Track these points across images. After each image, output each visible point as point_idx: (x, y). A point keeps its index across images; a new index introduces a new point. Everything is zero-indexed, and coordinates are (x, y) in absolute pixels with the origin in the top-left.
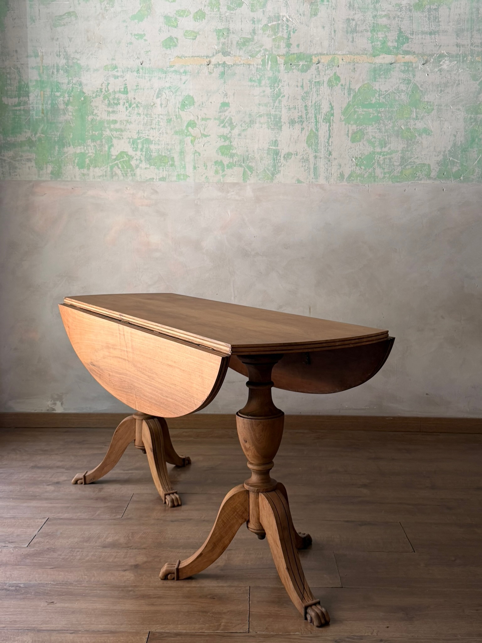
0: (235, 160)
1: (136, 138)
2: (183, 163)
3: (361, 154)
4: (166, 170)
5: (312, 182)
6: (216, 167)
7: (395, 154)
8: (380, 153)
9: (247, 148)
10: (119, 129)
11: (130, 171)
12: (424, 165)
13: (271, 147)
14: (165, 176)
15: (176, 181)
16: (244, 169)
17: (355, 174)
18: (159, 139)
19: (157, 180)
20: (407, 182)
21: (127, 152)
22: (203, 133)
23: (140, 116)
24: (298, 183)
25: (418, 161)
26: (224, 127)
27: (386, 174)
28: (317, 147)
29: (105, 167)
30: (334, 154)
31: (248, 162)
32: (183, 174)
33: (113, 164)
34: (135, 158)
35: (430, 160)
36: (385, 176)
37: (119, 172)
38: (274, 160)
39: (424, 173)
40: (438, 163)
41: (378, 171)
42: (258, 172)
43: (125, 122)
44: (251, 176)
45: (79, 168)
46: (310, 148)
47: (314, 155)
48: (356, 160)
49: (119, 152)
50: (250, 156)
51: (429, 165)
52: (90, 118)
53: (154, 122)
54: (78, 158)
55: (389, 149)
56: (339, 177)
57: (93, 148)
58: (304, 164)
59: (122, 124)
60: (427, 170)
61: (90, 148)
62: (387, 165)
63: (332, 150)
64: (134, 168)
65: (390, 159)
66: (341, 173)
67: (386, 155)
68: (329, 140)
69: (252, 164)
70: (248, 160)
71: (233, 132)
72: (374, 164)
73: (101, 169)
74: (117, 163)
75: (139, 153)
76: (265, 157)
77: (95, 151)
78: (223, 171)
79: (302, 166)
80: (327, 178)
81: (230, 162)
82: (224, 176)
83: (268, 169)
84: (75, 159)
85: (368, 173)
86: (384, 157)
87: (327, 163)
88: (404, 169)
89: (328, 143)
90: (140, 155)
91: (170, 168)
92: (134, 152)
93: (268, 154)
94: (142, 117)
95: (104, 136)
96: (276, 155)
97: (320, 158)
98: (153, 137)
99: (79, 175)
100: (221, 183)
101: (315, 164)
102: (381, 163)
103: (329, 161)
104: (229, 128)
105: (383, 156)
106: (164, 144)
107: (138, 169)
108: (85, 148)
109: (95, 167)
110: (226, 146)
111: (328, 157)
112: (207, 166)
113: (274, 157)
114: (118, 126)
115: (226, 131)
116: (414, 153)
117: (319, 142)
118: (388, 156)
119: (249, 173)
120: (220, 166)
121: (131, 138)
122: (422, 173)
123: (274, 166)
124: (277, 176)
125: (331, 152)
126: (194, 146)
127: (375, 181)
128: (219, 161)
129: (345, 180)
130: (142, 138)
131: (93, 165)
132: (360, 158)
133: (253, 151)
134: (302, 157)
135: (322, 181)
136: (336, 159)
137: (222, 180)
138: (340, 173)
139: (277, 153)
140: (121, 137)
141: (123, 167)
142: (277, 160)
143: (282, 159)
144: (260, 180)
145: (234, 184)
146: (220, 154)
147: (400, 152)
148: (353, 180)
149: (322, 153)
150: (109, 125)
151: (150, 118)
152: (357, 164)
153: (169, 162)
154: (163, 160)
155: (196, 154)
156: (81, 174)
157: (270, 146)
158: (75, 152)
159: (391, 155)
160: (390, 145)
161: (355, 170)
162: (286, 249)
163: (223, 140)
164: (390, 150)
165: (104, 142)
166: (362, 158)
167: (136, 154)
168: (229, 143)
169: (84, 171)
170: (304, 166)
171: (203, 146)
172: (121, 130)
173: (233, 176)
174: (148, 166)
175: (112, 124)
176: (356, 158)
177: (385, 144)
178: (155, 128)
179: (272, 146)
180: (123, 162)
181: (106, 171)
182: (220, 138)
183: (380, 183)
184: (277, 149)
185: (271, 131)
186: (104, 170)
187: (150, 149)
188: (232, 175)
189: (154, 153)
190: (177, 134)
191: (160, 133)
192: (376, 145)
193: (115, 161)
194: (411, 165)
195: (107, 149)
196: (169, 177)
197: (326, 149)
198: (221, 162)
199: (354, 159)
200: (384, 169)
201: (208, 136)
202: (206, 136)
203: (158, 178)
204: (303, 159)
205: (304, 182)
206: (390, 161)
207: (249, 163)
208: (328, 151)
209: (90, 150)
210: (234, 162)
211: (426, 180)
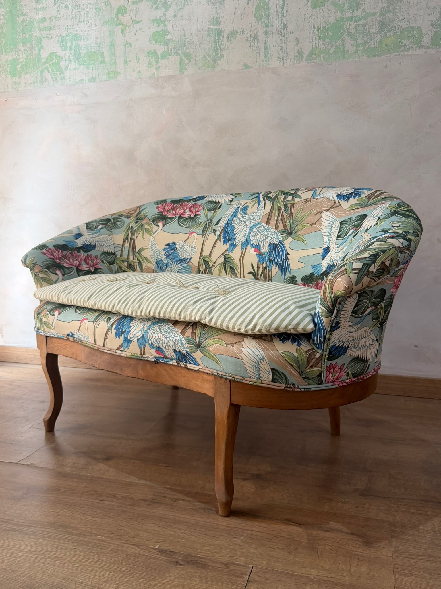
0: (170, 47)
1: (65, 35)
2: (113, 58)
3: (325, 22)
4: (95, 69)
5: (263, 66)
6: (149, 59)
7: (372, 17)
8: (350, 19)
9: (184, 31)
10: (48, 27)
11: (60, 74)
12: (413, 28)
13: (212, 27)
14: (94, 76)
15: (106, 80)
16: (181, 57)
17: (318, 51)
18: (88, 33)
19: (87, 81)
20: (388, 55)
21: (57, 53)
22: (134, 19)
23: (68, 9)
24: (245, 68)
25: (403, 25)
26: (157, 8)
27: (359, 47)
28: (268, 20)
29: (36, 72)
30: (291, 27)
31: (185, 48)
32: (114, 71)
33: (43, 67)
34: (64, 59)
35: (420, 21)
36: (358, 49)
37: (49, 77)
38: (216, 42)
39: (412, 40)
40: (432, 25)
41: (349, 44)
42: (197, 60)
43: (53, 19)
44: (188, 66)
45: (11, 77)
46: (260, 22)
47: (265, 30)
48: (318, 31)
49: (48, 54)
50: (187, 40)
51: (420, 29)
52: (21, 18)
53: (82, 13)
54: (10, 66)
55: (363, 12)
56: (297, 56)
57: (23, 53)
58: (252, 43)
59: (51, 20)
60: (417, 36)
61: (20, 52)
62: (360, 34)
63: (287, 21)
64: (64, 70)
65: (364, 26)
66: (300, 50)
67: (359, 21)
68: (282, 8)
69: (190, 50)
70: (185, 46)
71: (167, 13)
72: (343, 34)
73: (32, 75)
74: (47, 67)
75: (68, 52)
76: (204, 40)
77: (26, 55)
78: (157, 62)
79: (250, 46)
80: (281, 59)
81: (164, 50)
82: (158, 69)
83: (208, 55)
84: (8, 67)
85: (334, 47)
86: (356, 24)
87: (281, 39)
88: (384, 37)
89: (281, 13)
90: (69, 55)
91: (100, 65)
92: (63, 52)
93: (209, 35)
94: (71, 9)
95: (34, 37)
96: (218, 36)
97: (273, 34)
98: (82, 31)
99: (12, 84)
100: (155, 77)
101: (266, 41)
102: (353, 32)
103: (284, 36)
104: (163, 9)
105: (354, 23)
106: (93, 38)
107: (68, 70)
108: (17, 53)
109: (26, 73)
110: (160, 31)
111: (282, 31)
112: (139, 59)
113: (215, 38)
114: (47, 24)
115: (159, 13)
116: (398, 14)
117: (270, 13)
118: (363, 22)
119: (187, 61)
120: (153, 57)
121: (60, 36)
122: (409, 41)
123: (216, 50)
124: (219, 62)
125: (286, 25)
126: (124, 36)
127: (344, 57)
128: (153, 51)
129: (304, 59)
130: (70, 34)
131: (24, 72)
132: (324, 28)
133: (191, 34)
134: (249, 34)
135: (275, 63)
136: (292, 33)
137: (156, 74)
138: (298, 50)
139: (219, 33)
140: (50, 36)
141: (53, 71)
142: (219, 42)
143: (225, 39)
144: (199, 69)
145: (169, 78)
146: (153, 42)
147: (378, 14)
148: (315, 59)
149: (275, 26)
150: (38, 25)
151: (78, 10)
152: (319, 37)
153: (98, 58)
154: (92, 57)
155: (127, 46)
156: (13, 83)
157: (210, 26)
158: (7, 59)
159: (366, 19)
160: (364, 7)
161: (317, 45)
162: (232, 155)
163: (156, 25)
164: (364, 14)
165: (34, 45)
166: (327, 27)
167: (65, 54)
168: (164, 27)
169: (15, 79)
170: (252, 46)
171: (134, 35)
172: (50, 29)
173: (168, 68)
174: (77, 66)
175: (41, 23)
176: (319, 29)
177: (358, 5)
178: (84, 21)
179: (213, 25)
180: (53, 65)
181: (36, 77)
182: (152, 23)
183: (351, 59)
184: (219, 29)
185: (212, 6)
186: (35, 76)
187: (79, 46)
188: (167, 66)
189: (84, 49)
190: (107, 25)
191: (89, 26)
192: (344, 8)
193: (45, 65)
194: (394, 30)
195: (37, 52)
196: (99, 76)
197: (280, 22)
198: (155, 51)
199: (315, 31)
200: (356, 40)
201: (139, 22)
202: (137, 22)
203: (87, 78)
204: (251, 37)
205: (252, 67)
206: (364, 29)
207: (186, 50)
208: (282, 24)
209: (21, 55)
210: (169, 50)
211: (416, 49)
